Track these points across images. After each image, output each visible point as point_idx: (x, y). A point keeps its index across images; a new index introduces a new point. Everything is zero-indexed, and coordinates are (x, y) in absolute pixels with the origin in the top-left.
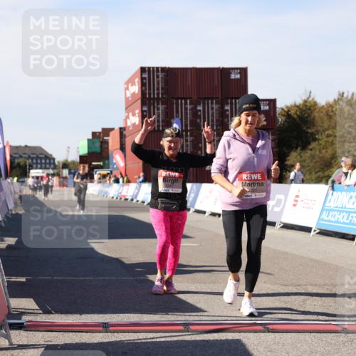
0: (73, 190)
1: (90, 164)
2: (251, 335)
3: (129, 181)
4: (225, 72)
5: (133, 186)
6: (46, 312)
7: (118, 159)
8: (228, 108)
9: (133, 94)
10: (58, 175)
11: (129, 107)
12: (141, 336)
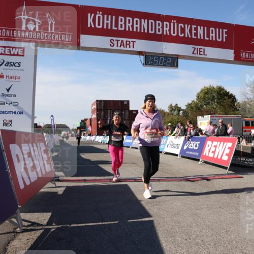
0: (76, 138)
1: (80, 130)
2: (130, 183)
3: (92, 135)
4: (122, 102)
5: (94, 137)
6: (67, 176)
7: (90, 129)
8: (123, 112)
9: (94, 108)
10: (71, 133)
11: (93, 112)
12: (96, 183)
